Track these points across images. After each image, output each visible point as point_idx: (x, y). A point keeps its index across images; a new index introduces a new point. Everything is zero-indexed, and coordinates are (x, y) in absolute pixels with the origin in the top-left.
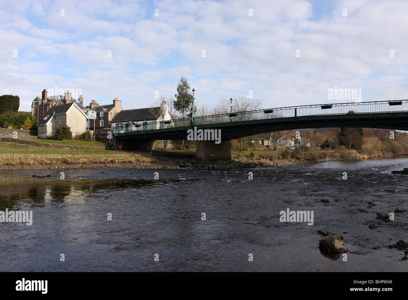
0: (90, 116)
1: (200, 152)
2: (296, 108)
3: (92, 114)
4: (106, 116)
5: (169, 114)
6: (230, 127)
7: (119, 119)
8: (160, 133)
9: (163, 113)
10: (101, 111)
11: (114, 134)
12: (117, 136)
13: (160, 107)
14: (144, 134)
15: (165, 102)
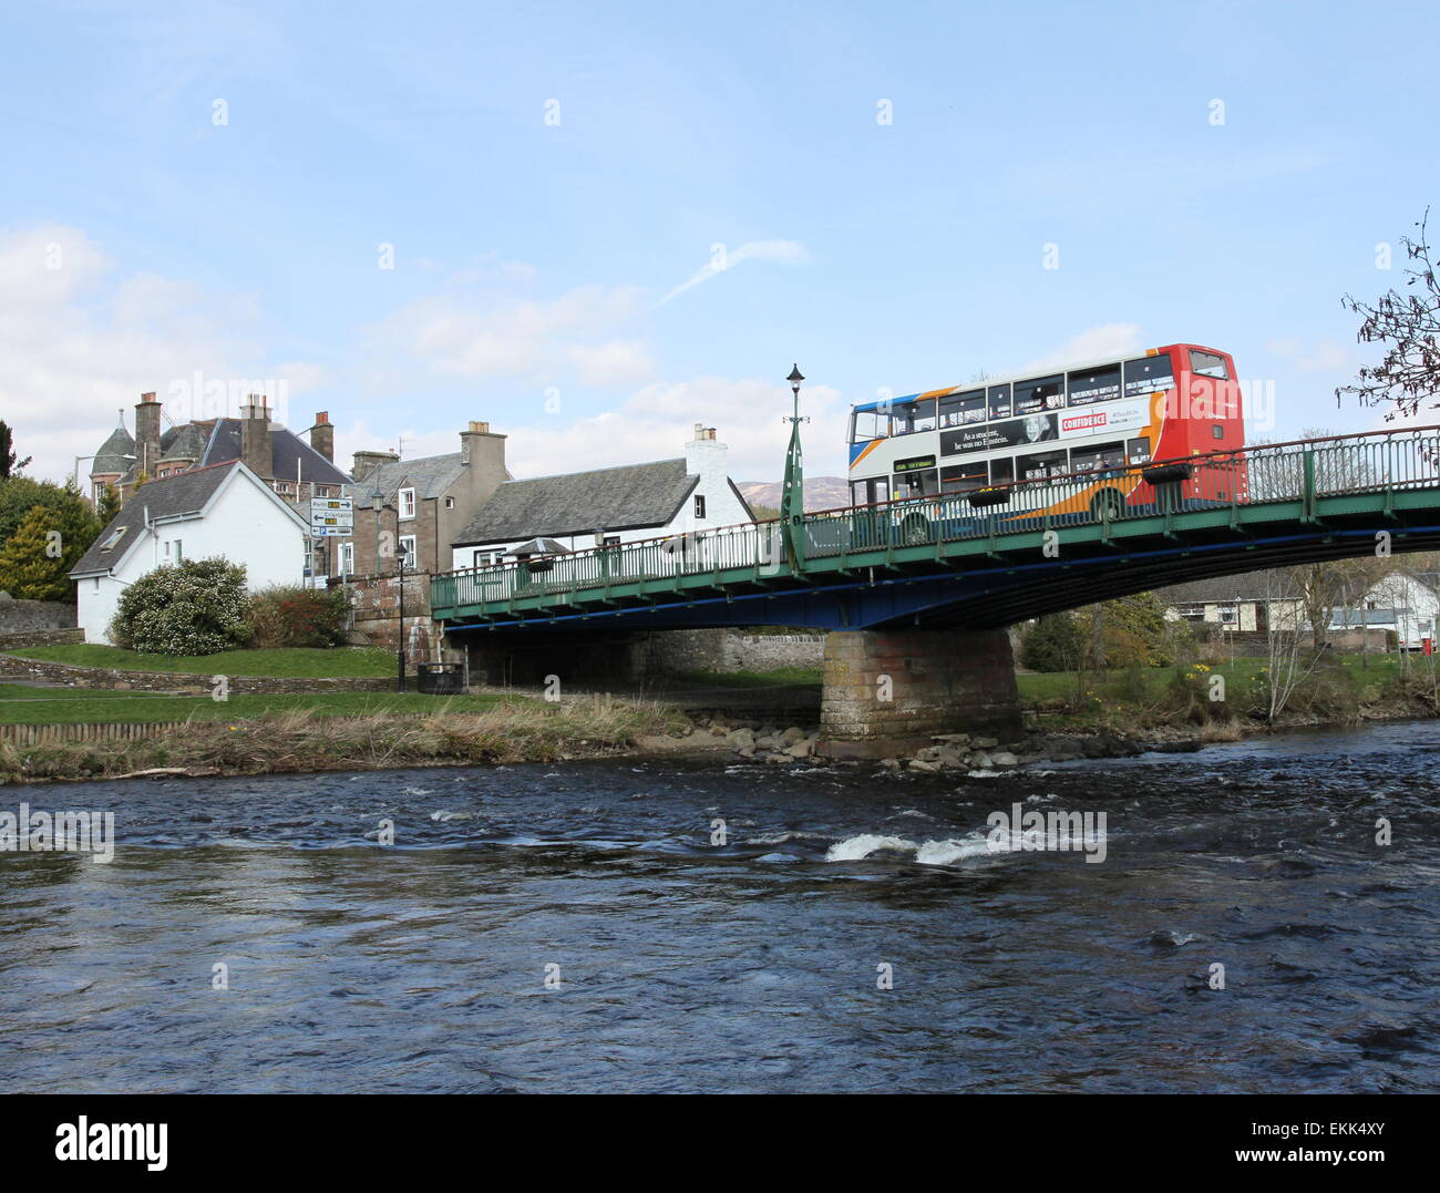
0: (322, 522)
1: (839, 695)
3: (332, 512)
4: (426, 514)
5: (730, 490)
6: (979, 561)
7: (489, 528)
8: (644, 598)
9: (697, 491)
10: (401, 491)
11: (433, 610)
12: (447, 617)
13: (684, 460)
14: (571, 605)
15: (707, 433)
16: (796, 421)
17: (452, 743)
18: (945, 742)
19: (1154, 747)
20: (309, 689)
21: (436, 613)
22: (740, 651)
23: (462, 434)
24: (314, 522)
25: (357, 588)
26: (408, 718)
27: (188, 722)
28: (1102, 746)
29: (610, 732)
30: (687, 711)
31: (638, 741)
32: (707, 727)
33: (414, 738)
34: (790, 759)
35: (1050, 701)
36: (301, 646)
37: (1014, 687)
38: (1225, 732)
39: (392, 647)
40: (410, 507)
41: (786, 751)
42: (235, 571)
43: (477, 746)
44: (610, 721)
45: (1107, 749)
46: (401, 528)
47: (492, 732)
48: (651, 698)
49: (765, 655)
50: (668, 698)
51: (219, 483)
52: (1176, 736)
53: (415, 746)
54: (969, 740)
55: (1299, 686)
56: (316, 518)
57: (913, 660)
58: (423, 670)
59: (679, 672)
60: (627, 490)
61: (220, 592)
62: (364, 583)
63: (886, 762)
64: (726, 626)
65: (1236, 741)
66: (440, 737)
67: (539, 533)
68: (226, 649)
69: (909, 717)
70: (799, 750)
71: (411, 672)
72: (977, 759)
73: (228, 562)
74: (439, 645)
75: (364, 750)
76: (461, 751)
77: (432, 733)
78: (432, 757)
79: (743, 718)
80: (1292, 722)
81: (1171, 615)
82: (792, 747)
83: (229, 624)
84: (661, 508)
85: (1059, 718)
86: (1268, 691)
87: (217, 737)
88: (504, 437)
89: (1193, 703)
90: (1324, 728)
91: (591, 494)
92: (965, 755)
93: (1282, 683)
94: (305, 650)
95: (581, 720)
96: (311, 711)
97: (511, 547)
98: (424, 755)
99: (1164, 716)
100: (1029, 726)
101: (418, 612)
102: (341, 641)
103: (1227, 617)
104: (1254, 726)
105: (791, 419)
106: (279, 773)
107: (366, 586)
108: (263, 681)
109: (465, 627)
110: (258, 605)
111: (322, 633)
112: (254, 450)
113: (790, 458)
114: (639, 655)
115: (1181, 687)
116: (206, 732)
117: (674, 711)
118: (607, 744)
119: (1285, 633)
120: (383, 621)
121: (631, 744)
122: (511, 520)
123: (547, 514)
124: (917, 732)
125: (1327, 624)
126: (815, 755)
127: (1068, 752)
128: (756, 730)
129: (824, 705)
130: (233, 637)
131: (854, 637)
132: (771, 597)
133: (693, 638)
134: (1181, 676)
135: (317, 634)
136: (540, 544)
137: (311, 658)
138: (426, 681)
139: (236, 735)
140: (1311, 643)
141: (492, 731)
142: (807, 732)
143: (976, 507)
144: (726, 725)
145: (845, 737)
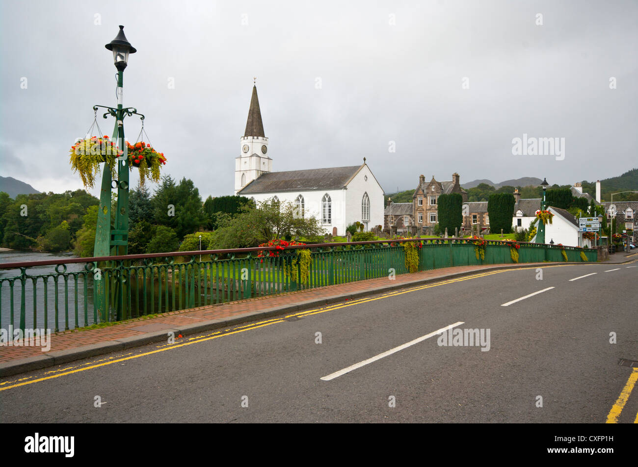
0: (584, 226)
3: (589, 223)
24: (581, 227)
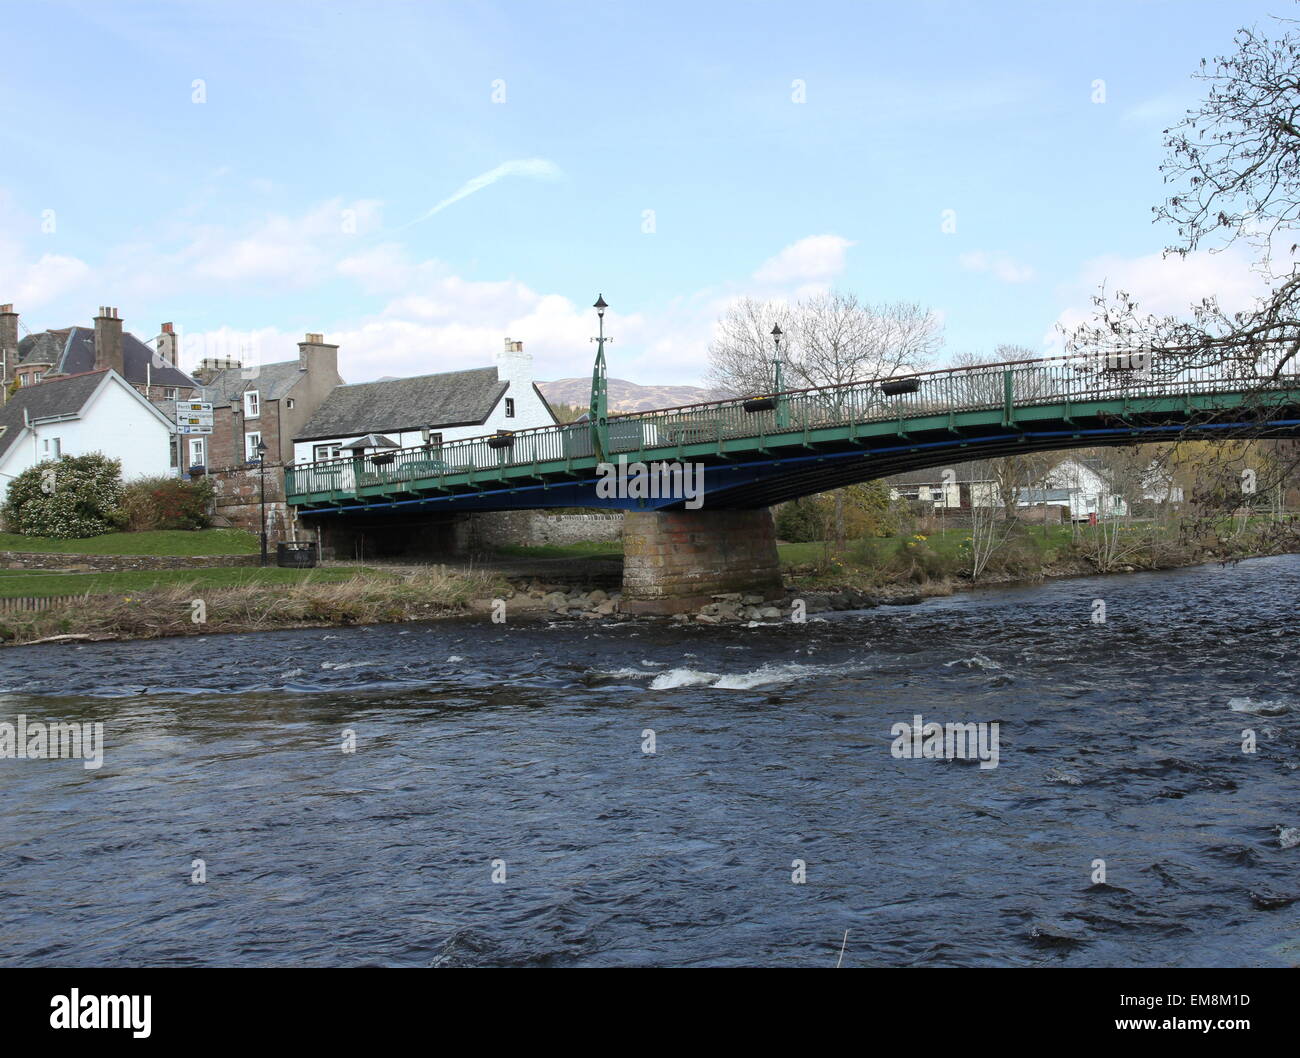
0: (186, 422)
1: (638, 563)
2: (1008, 368)
3: (195, 414)
4: (269, 413)
5: (535, 394)
6: (752, 455)
7: (326, 426)
8: (474, 486)
9: (508, 395)
10: (246, 393)
11: (287, 497)
12: (301, 502)
13: (495, 369)
14: (411, 491)
15: (515, 346)
16: (601, 341)
17: (316, 609)
18: (722, 599)
19: (886, 601)
20: (184, 566)
21: (290, 499)
22: (546, 528)
23: (300, 345)
24: (179, 422)
25: (218, 479)
26: (276, 588)
27: (87, 596)
28: (846, 601)
29: (448, 596)
30: (509, 578)
31: (471, 603)
32: (526, 591)
33: (282, 605)
34: (600, 616)
35: (803, 566)
36: (172, 529)
37: (776, 555)
38: (939, 588)
39: (251, 529)
40: (254, 408)
41: (595, 609)
42: (111, 465)
43: (338, 610)
44: (447, 587)
45: (850, 604)
46: (246, 426)
47: (350, 599)
48: (479, 568)
49: (566, 532)
50: (493, 568)
51: (93, 388)
52: (903, 592)
53: (285, 612)
54: (741, 598)
55: (997, 551)
56: (181, 418)
57: (696, 534)
58: (282, 548)
59: (497, 546)
60: (446, 393)
61: (98, 483)
62: (224, 474)
63: (677, 617)
64: (535, 508)
65: (948, 595)
66: (306, 603)
67: (371, 429)
68: (106, 532)
69: (693, 581)
70: (605, 608)
71: (271, 550)
72: (749, 613)
73: (104, 457)
74: (293, 526)
75: (241, 615)
76: (324, 615)
77: (298, 600)
78: (299, 620)
79: (556, 583)
80: (990, 580)
81: (895, 495)
82: (600, 606)
83: (108, 510)
84: (476, 410)
85: (808, 579)
86: (972, 556)
87: (114, 607)
88: (337, 347)
89: (914, 566)
90: (1014, 584)
91: (415, 396)
92: (739, 610)
93: (983, 549)
94: (176, 533)
95: (423, 588)
96: (193, 584)
97: (346, 442)
98: (293, 618)
99: (892, 577)
100: (786, 586)
101: (275, 499)
102: (205, 524)
103: (937, 496)
104: (961, 583)
105: (597, 339)
106: (169, 636)
107: (226, 477)
108: (143, 559)
109: (316, 511)
110: (132, 494)
111: (190, 517)
112: (107, 357)
113: (596, 371)
114: (462, 532)
115: (905, 553)
116: (104, 603)
117: (498, 579)
118: (447, 607)
119: (986, 509)
120: (242, 507)
121: (464, 606)
122: (345, 419)
123: (378, 414)
124: (700, 592)
125: (1015, 502)
126: (619, 612)
127: (819, 606)
128: (567, 593)
129: (626, 572)
130: (111, 522)
131: (649, 517)
132: (581, 485)
133: (507, 518)
134: (905, 544)
135: (185, 518)
136: (373, 439)
137: (182, 539)
138: (284, 557)
139: (129, 606)
140: (1004, 517)
141: (350, 597)
142: (610, 594)
143: (749, 412)
144: (542, 589)
145: (642, 597)
